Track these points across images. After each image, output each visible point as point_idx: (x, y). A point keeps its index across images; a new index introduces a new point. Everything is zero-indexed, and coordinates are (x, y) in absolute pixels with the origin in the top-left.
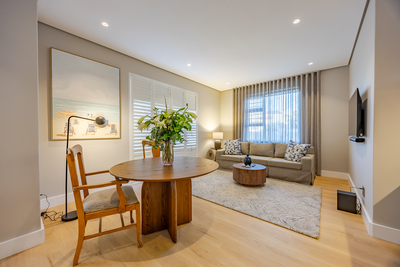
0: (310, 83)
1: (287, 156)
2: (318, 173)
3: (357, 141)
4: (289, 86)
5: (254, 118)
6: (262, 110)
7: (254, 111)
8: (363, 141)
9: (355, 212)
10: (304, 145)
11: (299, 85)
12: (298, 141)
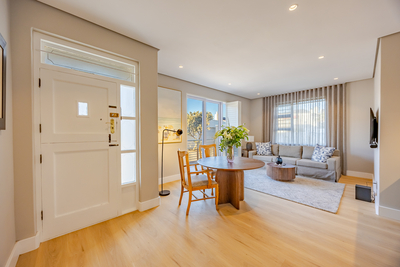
0: (337, 93)
1: (314, 157)
2: (343, 173)
3: (372, 147)
4: (316, 95)
5: (282, 123)
6: (290, 116)
7: (283, 117)
8: (376, 146)
9: (370, 201)
10: (329, 149)
11: (326, 94)
12: (325, 144)
